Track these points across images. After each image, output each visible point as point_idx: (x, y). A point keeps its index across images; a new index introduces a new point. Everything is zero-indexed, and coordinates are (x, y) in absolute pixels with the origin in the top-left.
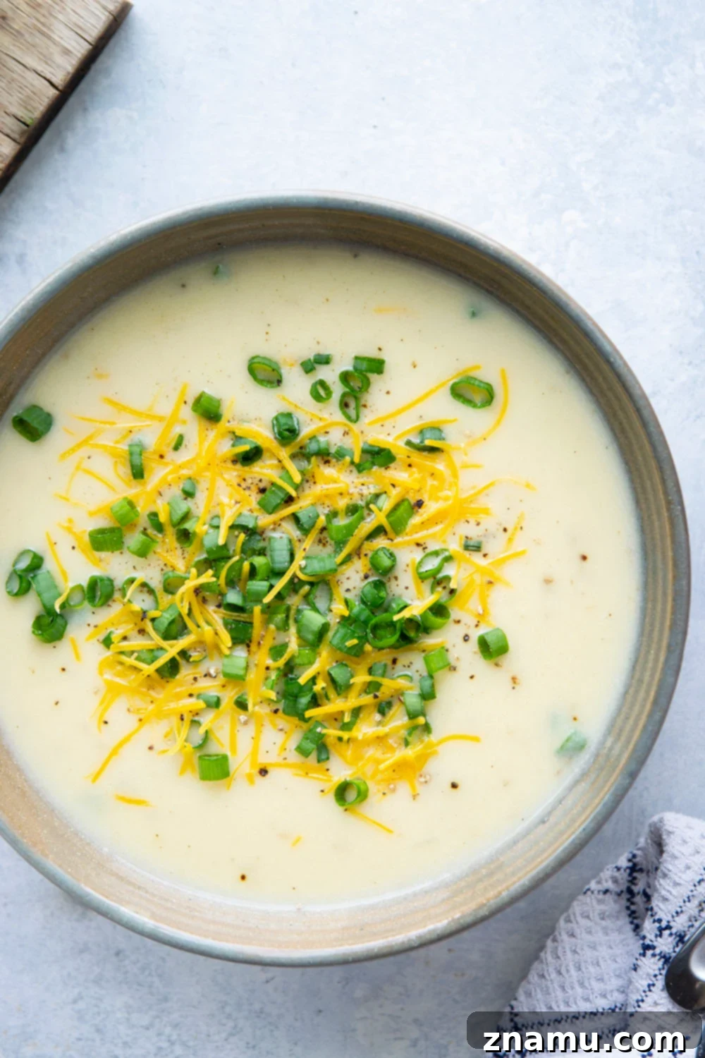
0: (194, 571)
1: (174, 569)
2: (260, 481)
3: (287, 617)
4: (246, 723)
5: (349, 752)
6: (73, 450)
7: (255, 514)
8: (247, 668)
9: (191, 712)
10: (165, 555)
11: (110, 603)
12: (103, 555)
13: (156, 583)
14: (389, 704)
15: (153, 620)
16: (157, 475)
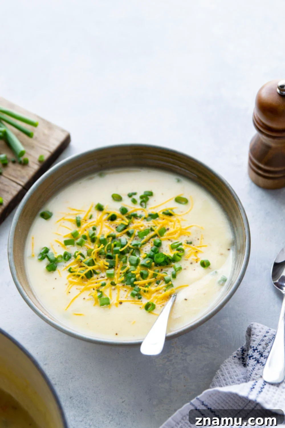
0: (97, 246)
1: (90, 248)
2: (116, 225)
3: (126, 259)
4: (114, 289)
5: (148, 295)
6: (59, 221)
7: (115, 232)
8: (114, 274)
9: (96, 287)
10: (87, 245)
11: (70, 260)
12: (68, 246)
13: (85, 253)
14: (159, 281)
15: (84, 262)
16: (84, 226)
